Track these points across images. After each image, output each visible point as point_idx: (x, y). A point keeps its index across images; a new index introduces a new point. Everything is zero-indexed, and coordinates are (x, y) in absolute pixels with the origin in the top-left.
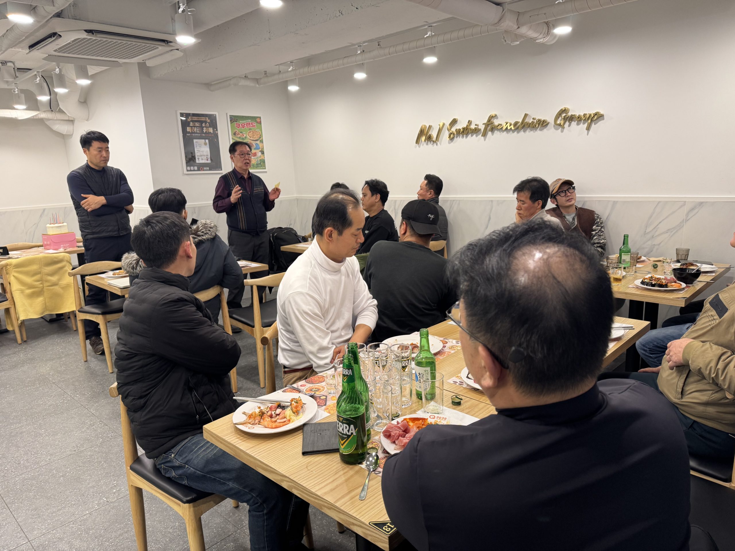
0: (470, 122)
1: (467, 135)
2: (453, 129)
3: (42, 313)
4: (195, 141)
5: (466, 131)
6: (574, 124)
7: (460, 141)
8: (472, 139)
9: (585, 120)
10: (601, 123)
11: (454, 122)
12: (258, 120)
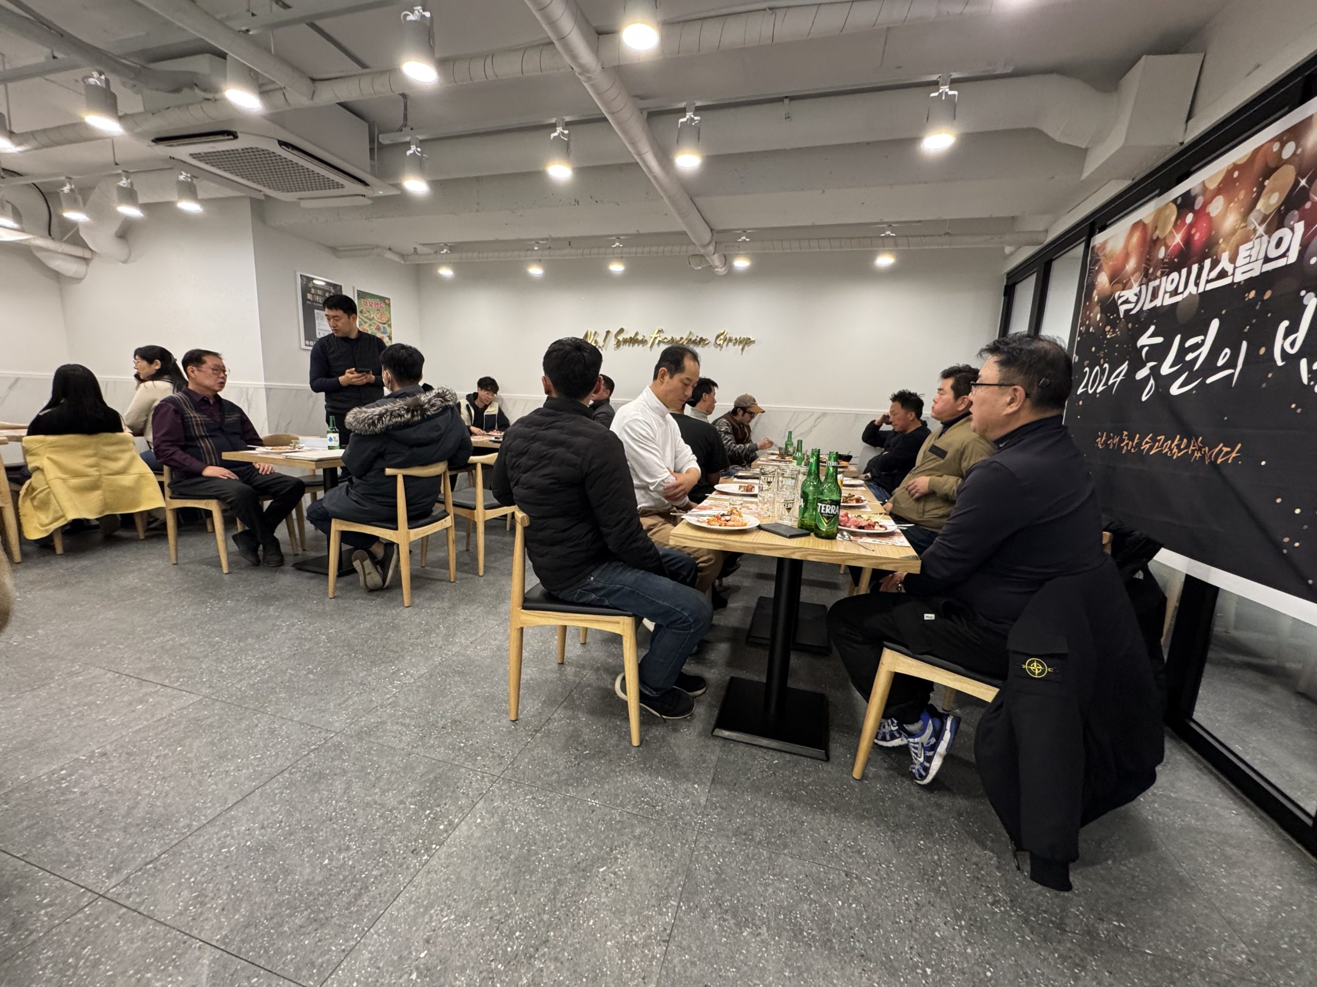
0: (637, 334)
1: (633, 344)
2: (620, 338)
3: (100, 513)
4: (316, 311)
5: (633, 341)
6: (731, 344)
7: (626, 348)
8: (637, 348)
9: (741, 342)
10: (752, 346)
11: (622, 331)
12: (387, 301)
